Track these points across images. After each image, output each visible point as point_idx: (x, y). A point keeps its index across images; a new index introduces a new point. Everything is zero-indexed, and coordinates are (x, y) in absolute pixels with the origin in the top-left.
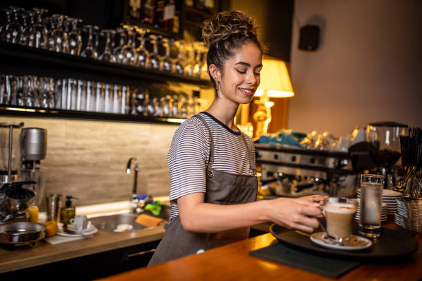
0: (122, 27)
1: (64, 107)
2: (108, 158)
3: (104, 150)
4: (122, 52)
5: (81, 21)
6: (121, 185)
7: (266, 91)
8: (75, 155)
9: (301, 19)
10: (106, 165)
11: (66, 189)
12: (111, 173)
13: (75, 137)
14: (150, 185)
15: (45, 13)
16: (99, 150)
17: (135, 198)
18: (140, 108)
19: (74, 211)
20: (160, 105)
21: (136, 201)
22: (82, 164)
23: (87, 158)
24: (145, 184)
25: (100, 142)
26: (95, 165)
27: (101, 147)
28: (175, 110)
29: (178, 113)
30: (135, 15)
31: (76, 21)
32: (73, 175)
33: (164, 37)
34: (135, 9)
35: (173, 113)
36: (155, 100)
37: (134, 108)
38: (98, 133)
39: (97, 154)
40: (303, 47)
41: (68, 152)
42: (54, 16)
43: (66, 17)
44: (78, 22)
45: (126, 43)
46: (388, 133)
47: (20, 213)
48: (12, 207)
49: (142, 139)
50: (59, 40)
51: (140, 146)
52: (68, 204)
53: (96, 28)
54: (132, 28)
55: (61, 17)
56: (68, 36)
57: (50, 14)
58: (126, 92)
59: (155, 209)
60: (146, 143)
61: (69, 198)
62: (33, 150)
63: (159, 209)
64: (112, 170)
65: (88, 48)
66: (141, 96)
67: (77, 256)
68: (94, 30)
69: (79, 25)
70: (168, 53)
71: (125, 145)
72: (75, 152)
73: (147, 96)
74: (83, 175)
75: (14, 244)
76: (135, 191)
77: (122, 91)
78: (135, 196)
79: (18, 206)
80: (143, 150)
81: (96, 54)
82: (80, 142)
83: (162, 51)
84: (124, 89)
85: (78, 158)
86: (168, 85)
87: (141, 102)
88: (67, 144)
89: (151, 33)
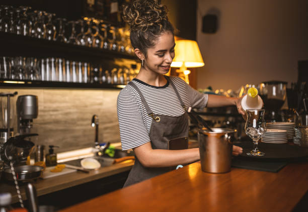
0: (83, 19)
1: (43, 79)
2: (75, 116)
3: (72, 111)
4: (84, 37)
5: (54, 15)
6: (85, 136)
7: (184, 62)
8: (51, 115)
9: (202, 10)
10: (74, 122)
11: (46, 141)
12: (78, 128)
13: (51, 101)
14: (105, 135)
15: (29, 10)
16: (69, 111)
17: (97, 145)
18: (96, 79)
19: (56, 157)
20: (112, 76)
21: (98, 147)
22: (57, 122)
23: (60, 117)
24: (102, 135)
25: (69, 105)
26: (66, 122)
27: (70, 108)
28: (121, 79)
29: (124, 81)
30: (91, 9)
31: (51, 15)
32: (51, 130)
33: (112, 26)
34: (91, 6)
35: (120, 81)
36: (107, 72)
37: (92, 78)
38: (67, 98)
39: (67, 114)
40: (205, 30)
41: (46, 113)
42: (36, 12)
43: (44, 12)
44: (53, 16)
45: (86, 30)
46: (274, 89)
47: (24, 158)
48: (19, 154)
49: (98, 102)
50: (39, 30)
51: (97, 107)
52: (51, 151)
53: (65, 20)
54: (90, 20)
55: (41, 12)
56: (46, 26)
57: (32, 10)
58: (87, 67)
59: (111, 152)
60: (101, 104)
61: (51, 147)
62: (29, 112)
63: (113, 152)
64: (78, 125)
65: (59, 35)
66: (96, 70)
67: (68, 187)
68: (63, 22)
69: (53, 18)
70: (114, 37)
71: (86, 106)
72: (51, 113)
73: (101, 70)
74: (57, 130)
75: (22, 181)
76: (97, 140)
77: (84, 66)
78: (97, 143)
79: (22, 153)
80: (99, 110)
81: (66, 40)
82: (54, 106)
83: (110, 36)
84: (86, 64)
85: (53, 117)
86: (114, 61)
87: (97, 74)
88: (45, 107)
89: (103, 23)
